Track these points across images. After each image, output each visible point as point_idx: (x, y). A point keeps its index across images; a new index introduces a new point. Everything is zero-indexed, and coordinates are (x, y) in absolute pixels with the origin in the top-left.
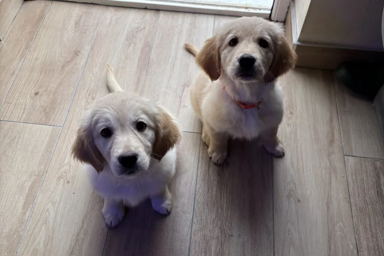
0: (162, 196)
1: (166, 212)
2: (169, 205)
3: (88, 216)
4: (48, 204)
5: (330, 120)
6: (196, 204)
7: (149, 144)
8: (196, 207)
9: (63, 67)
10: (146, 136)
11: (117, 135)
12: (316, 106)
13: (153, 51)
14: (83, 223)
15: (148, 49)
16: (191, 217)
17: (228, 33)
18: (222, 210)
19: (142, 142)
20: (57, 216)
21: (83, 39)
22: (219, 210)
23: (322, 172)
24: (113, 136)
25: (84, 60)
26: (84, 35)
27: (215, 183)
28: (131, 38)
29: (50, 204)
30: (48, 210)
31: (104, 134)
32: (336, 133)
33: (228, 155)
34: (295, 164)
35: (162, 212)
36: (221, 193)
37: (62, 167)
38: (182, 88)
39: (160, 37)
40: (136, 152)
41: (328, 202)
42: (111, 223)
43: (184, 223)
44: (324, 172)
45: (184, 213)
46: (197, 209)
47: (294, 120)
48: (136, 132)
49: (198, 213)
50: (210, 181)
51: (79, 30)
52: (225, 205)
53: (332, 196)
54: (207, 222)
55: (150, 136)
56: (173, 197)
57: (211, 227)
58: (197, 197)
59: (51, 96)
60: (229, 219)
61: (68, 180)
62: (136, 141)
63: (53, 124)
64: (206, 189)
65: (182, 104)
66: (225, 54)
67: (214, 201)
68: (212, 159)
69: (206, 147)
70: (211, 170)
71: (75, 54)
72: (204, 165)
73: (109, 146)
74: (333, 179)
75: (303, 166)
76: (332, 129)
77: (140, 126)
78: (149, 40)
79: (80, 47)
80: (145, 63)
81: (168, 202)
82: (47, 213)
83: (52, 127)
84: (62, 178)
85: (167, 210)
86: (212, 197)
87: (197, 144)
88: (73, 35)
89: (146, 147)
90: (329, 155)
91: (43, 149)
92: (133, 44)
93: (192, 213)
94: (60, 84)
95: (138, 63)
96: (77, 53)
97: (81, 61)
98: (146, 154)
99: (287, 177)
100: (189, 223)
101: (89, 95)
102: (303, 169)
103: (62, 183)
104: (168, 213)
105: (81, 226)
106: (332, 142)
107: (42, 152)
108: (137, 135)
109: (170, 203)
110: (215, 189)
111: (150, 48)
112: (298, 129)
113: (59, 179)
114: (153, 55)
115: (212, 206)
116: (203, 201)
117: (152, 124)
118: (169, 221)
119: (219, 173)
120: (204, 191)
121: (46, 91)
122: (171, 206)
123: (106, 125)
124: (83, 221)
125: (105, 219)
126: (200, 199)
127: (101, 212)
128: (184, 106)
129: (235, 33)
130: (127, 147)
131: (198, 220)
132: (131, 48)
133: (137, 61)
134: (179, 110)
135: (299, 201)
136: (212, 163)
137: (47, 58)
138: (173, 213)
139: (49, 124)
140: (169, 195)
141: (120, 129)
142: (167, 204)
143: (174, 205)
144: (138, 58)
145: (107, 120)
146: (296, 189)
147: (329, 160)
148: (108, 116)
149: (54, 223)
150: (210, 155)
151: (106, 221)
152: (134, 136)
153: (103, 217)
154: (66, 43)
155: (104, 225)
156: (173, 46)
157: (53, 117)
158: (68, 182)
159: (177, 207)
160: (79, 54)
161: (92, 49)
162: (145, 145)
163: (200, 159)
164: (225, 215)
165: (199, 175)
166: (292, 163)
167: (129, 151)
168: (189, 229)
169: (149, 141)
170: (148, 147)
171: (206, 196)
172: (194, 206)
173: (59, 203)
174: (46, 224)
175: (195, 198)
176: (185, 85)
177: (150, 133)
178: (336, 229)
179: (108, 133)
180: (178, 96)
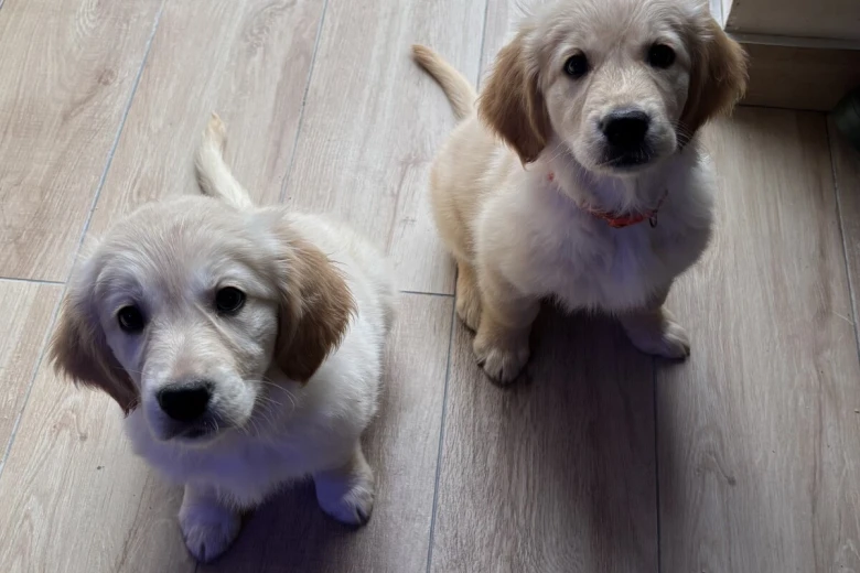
0: (343, 475)
1: (357, 517)
2: (364, 496)
3: (141, 530)
4: (28, 498)
5: (818, 252)
6: (440, 493)
7: (255, 349)
8: (440, 501)
9: (66, 117)
10: (241, 326)
11: (159, 328)
12: (781, 214)
13: (317, 66)
14: (126, 552)
15: (302, 59)
16: (427, 530)
17: (558, 40)
18: (514, 508)
19: (230, 346)
20: (53, 530)
21: (122, 37)
22: (507, 511)
23: (796, 400)
24: (148, 328)
25: (124, 97)
26: (125, 25)
27: (494, 435)
28: (255, 31)
29: (33, 499)
30: (27, 516)
31: (125, 323)
32: (836, 288)
33: (531, 358)
34: (721, 376)
35: (344, 517)
36: (511, 464)
37: (67, 396)
38: (400, 168)
39: (337, 25)
40: (209, 376)
41: (814, 484)
42: (203, 548)
43: (408, 546)
44: (801, 399)
45: (407, 519)
46: (443, 507)
47: (715, 255)
48: (212, 317)
49: (446, 519)
50: (480, 430)
51: (108, 13)
52: (522, 494)
53: (825, 467)
54: (473, 544)
55: (258, 325)
56: (375, 474)
57: (483, 560)
58: (444, 474)
59: (35, 198)
60: (533, 535)
61: (83, 431)
62: (210, 345)
63: (38, 277)
64: (469, 450)
65: (401, 215)
66: (556, 96)
67: (492, 485)
68: (486, 367)
69: (468, 336)
70: (482, 397)
71: (99, 81)
72: (464, 384)
73: (138, 357)
74: (829, 420)
75: (742, 383)
76: (825, 276)
77: (226, 301)
78: (305, 36)
79: (112, 59)
80: (295, 101)
81: (360, 489)
82: (27, 523)
83: (38, 284)
84: (66, 426)
85: (359, 512)
86: (487, 475)
87: (442, 325)
88: (92, 26)
89: (243, 359)
90: (817, 352)
91: (13, 346)
92: (260, 50)
93: (430, 518)
94: (58, 166)
95: (276, 102)
96: (103, 78)
97: (116, 100)
98: (240, 381)
99: (696, 415)
100: (421, 545)
101: (139, 194)
102: (743, 392)
103: (68, 439)
104: (364, 520)
105: (120, 559)
106: (824, 314)
107: (9, 354)
108: (214, 327)
109: (369, 491)
110: (493, 451)
111: (310, 59)
112: (728, 279)
113: (58, 428)
114: (318, 79)
115: (485, 500)
116: (461, 485)
117: (262, 288)
118: (365, 541)
119: (504, 405)
120: (463, 455)
121: (18, 184)
122: (371, 500)
123: (129, 297)
124: (126, 543)
125: (185, 540)
126: (453, 478)
127: (175, 519)
128: (406, 221)
129: (578, 41)
130: (183, 362)
131: (445, 539)
132: (256, 59)
133: (272, 96)
134: (391, 232)
135: (732, 482)
136: (484, 380)
137: (22, 91)
138: (376, 519)
139: (29, 277)
140: (365, 469)
141: (164, 308)
142: (359, 493)
143: (380, 499)
144: (274, 88)
145: (132, 282)
146: (722, 447)
147: (817, 366)
148: (135, 270)
149: (44, 553)
150: (480, 357)
151: (188, 542)
152: (208, 330)
153: (182, 532)
154: (75, 48)
155: (185, 556)
156: (376, 52)
157: (41, 255)
158: (84, 438)
159: (386, 503)
160: (111, 81)
161: (146, 64)
162: (238, 355)
163: (452, 369)
164: (522, 522)
165: (449, 412)
166: (712, 376)
167: (185, 376)
168: (422, 564)
169: (254, 339)
170: (250, 357)
171: (469, 471)
172: (435, 500)
173: (59, 496)
174: (23, 554)
175: (437, 478)
176: (411, 162)
177: (257, 318)
178: (837, 559)
179: (135, 318)
180: (389, 192)
